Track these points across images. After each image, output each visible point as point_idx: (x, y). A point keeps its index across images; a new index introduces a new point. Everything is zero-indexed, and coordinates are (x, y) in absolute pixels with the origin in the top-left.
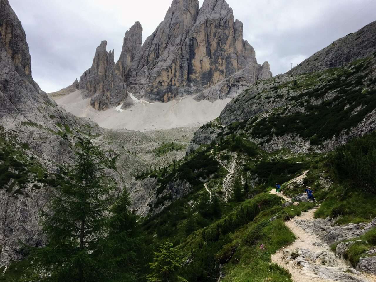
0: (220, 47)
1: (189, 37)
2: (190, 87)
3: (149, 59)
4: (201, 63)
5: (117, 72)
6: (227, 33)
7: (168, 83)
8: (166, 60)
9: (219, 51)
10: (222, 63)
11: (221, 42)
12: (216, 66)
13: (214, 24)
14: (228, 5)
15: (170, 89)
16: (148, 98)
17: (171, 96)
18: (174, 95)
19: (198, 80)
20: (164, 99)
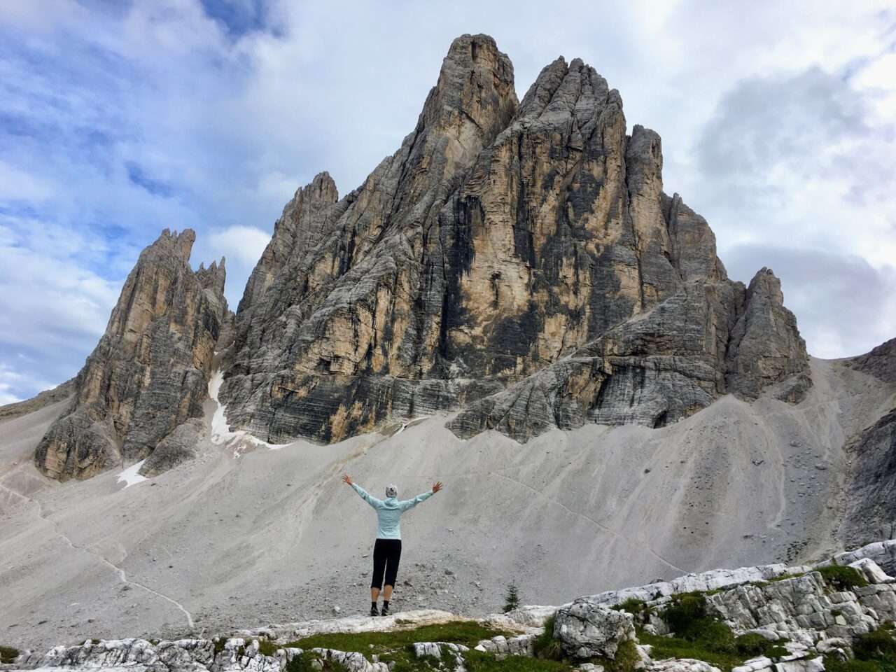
0: (569, 223)
1: (456, 198)
2: (446, 378)
3: (311, 280)
4: (494, 287)
5: (173, 328)
6: (597, 171)
7: (356, 366)
8: (359, 279)
9: (563, 239)
10: (576, 284)
11: (574, 206)
12: (550, 293)
13: (548, 145)
14: (604, 82)
15: (361, 386)
16: (267, 424)
17: (362, 418)
18: (374, 413)
19: (481, 350)
20: (331, 428)
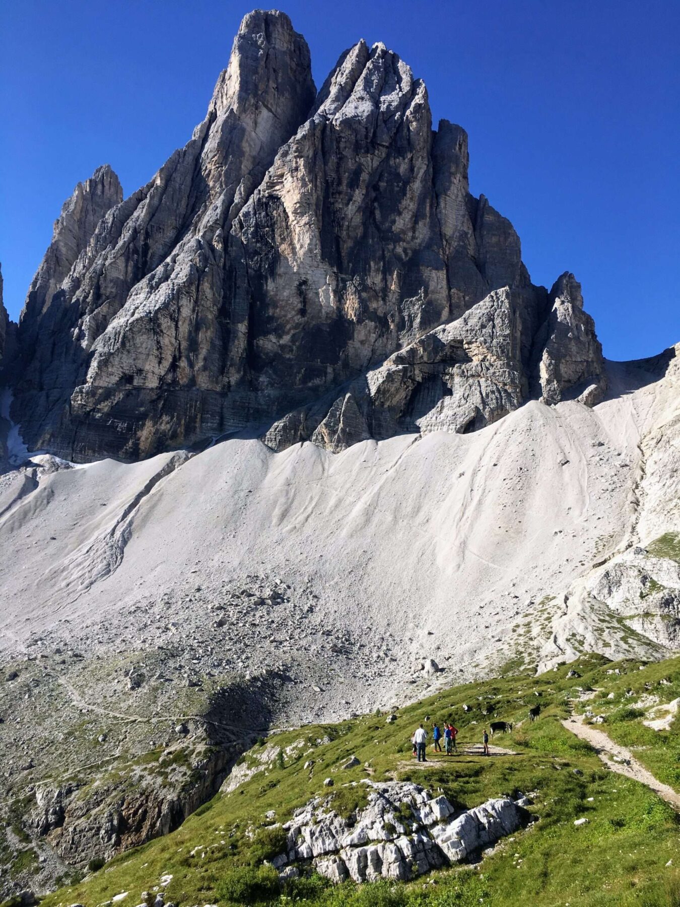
0: (376, 226)
1: (256, 197)
2: (256, 390)
4: (301, 294)
6: (403, 169)
7: (161, 379)
8: (157, 286)
9: (370, 242)
10: (385, 289)
13: (353, 139)
15: (167, 400)
16: (69, 443)
17: (170, 432)
18: (183, 427)
19: (289, 359)
20: (139, 444)
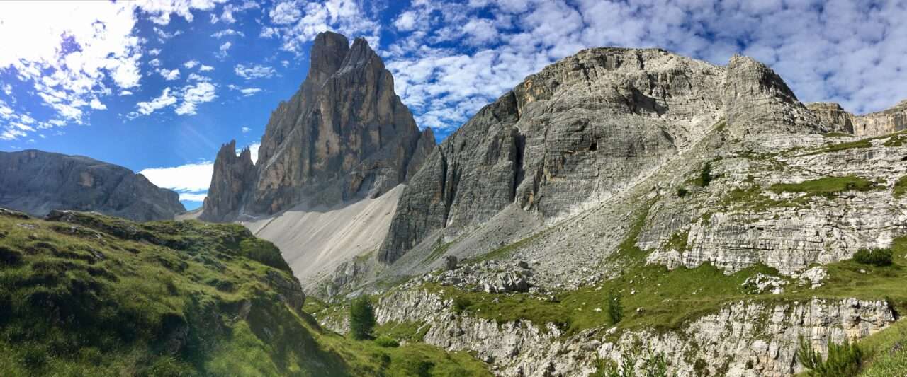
6: (363, 90)
7: (279, 185)
10: (356, 141)
11: (355, 107)
12: (347, 146)
13: (345, 82)
